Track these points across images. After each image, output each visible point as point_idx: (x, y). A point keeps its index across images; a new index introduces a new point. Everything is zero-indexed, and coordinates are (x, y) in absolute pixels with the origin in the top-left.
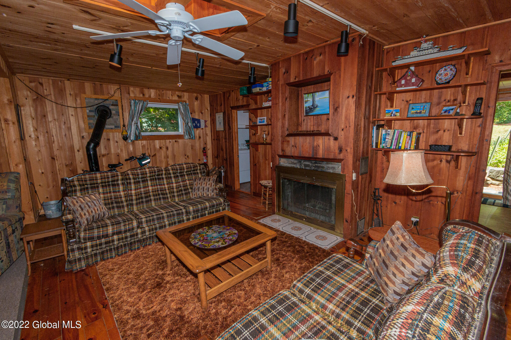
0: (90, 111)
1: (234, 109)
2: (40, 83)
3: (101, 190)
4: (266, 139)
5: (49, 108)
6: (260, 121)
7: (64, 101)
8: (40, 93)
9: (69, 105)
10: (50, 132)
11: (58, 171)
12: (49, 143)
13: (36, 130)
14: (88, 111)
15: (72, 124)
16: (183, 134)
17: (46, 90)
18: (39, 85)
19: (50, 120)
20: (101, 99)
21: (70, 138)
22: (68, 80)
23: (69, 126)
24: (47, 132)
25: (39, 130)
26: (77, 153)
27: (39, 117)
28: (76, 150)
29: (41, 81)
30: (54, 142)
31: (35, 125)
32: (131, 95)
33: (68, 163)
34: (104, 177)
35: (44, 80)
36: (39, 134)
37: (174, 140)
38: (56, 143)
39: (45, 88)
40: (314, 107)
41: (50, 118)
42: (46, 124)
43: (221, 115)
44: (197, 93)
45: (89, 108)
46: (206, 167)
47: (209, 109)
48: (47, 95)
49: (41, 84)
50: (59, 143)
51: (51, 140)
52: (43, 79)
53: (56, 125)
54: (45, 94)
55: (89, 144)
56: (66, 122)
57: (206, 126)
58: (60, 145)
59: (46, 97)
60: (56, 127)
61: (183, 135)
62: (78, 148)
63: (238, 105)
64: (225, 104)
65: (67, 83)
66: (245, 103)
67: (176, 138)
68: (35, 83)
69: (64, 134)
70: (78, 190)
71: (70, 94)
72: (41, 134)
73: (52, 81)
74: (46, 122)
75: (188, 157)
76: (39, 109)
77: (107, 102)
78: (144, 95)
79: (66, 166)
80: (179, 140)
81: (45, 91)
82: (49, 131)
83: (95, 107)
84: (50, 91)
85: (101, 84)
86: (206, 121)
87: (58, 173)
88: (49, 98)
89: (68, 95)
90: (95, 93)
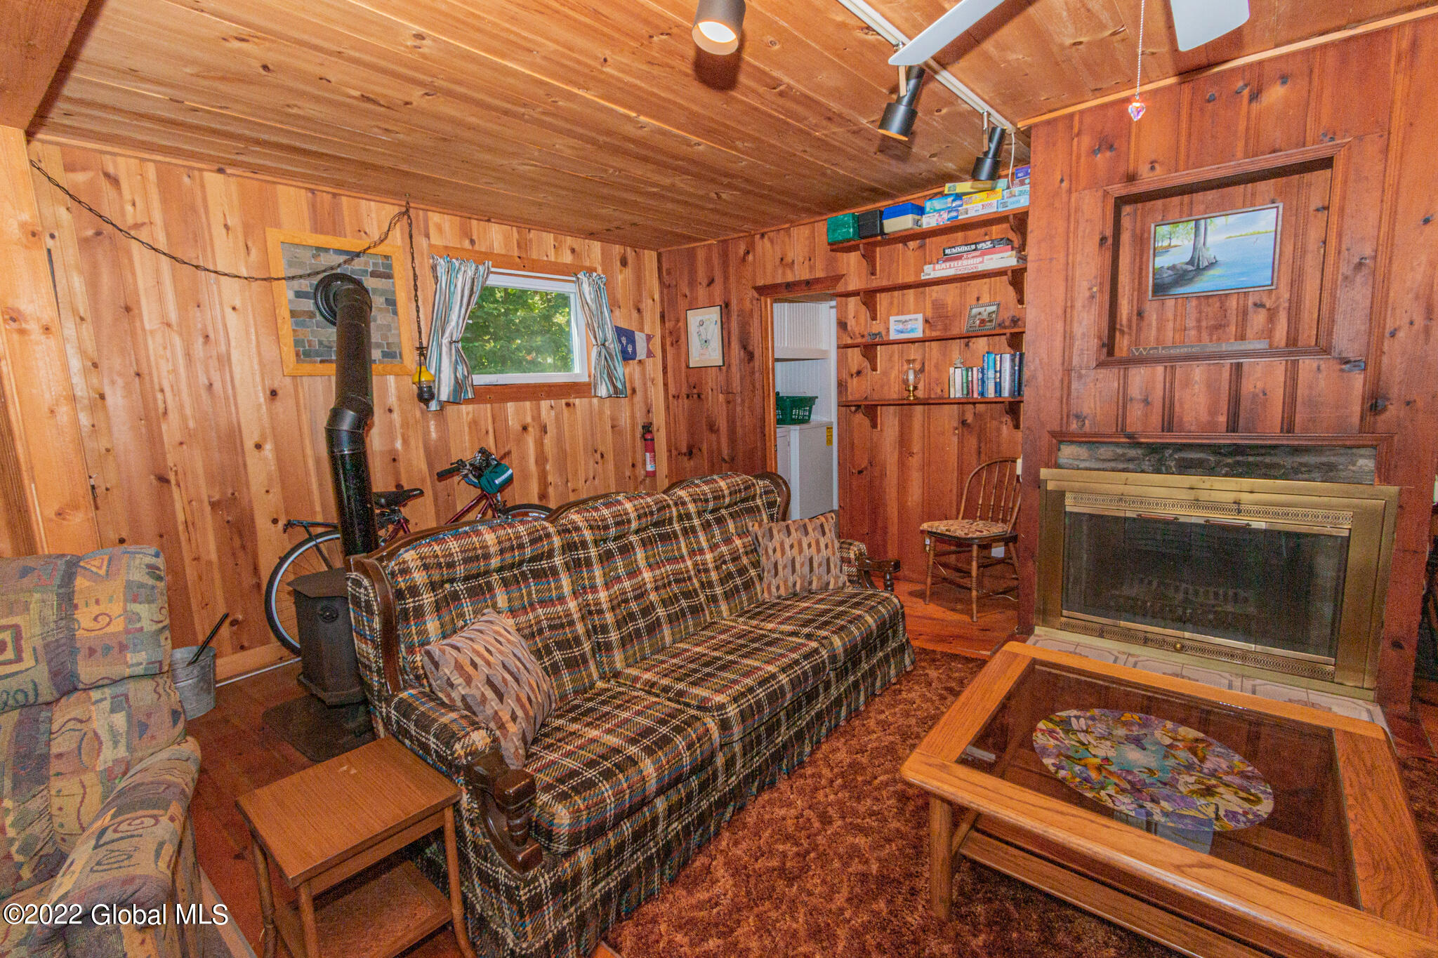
0: (299, 294)
1: (766, 295)
2: (107, 175)
3: (501, 599)
4: (915, 388)
5: (143, 281)
6: (900, 327)
7: (205, 250)
8: (106, 214)
9: (220, 269)
10: (150, 374)
11: (181, 528)
12: (147, 418)
13: (95, 365)
14: (291, 295)
15: (233, 344)
16: (585, 379)
17: (134, 205)
18: (105, 184)
19: (147, 327)
20: (339, 252)
21: (227, 398)
22: (221, 171)
23: (223, 348)
24: (138, 375)
25: (104, 364)
26: (252, 458)
27: (108, 316)
28: (249, 444)
29: (111, 170)
30: (165, 413)
31: (90, 346)
32: (433, 241)
33: (216, 497)
34: (507, 544)
35: (124, 164)
36: (106, 381)
37: (564, 401)
38: (173, 416)
39: (127, 195)
40: (1196, 267)
41: (149, 317)
42: (135, 344)
43: (713, 315)
44: (624, 244)
45: (296, 284)
46: (777, 485)
47: (657, 297)
48: (137, 226)
49: (114, 181)
50: (184, 418)
51: (156, 409)
52: (120, 160)
53: (172, 346)
54: (130, 220)
55: (335, 415)
56: (212, 336)
57: (650, 354)
58: (191, 424)
59: (132, 233)
60: (173, 353)
61: (589, 384)
62: (256, 438)
63: (790, 278)
64: (726, 278)
65: (212, 179)
66: (820, 274)
67: (567, 395)
68: (89, 175)
69: (203, 380)
70: (427, 609)
71: (226, 227)
72: (113, 383)
73: (158, 171)
74: (133, 334)
75: (602, 456)
76: (106, 280)
77: (358, 264)
78: (472, 242)
79: (214, 505)
80: (577, 401)
81: (129, 208)
82: (145, 370)
83: (315, 281)
84: (148, 209)
85: (335, 195)
86: (649, 338)
87: (183, 537)
88: (144, 235)
89: (218, 231)
90: (318, 229)
